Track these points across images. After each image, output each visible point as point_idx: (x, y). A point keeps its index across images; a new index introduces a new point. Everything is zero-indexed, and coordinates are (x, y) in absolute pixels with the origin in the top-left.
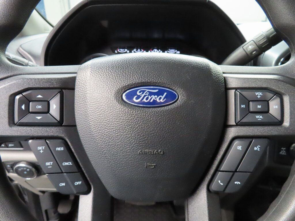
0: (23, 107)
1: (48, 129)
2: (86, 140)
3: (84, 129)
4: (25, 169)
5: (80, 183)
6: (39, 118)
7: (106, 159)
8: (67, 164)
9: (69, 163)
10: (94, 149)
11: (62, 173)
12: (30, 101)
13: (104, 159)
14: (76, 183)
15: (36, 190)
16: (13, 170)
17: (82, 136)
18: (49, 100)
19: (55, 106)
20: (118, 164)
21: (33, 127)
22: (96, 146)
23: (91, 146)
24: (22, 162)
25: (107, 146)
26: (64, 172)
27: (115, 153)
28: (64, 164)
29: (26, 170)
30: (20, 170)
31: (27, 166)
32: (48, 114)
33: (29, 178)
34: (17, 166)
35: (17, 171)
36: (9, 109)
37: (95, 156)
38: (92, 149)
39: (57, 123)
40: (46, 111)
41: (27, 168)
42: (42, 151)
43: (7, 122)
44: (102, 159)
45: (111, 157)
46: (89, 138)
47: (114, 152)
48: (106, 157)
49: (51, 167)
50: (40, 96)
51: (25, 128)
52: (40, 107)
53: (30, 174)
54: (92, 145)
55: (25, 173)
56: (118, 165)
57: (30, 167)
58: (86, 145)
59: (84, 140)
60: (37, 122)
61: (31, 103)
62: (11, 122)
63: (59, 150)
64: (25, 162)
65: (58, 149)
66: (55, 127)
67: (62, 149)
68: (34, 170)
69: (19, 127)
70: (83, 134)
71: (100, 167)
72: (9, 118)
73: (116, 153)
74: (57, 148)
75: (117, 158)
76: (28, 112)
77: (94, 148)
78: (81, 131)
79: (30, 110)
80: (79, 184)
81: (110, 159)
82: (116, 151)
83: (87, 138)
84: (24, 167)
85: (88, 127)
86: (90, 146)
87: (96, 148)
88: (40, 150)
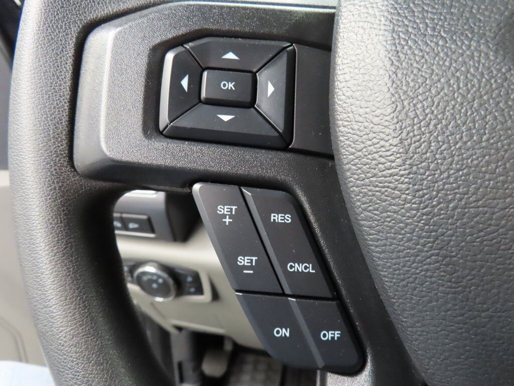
0: (185, 83)
1: (248, 154)
2: (370, 193)
3: (370, 157)
4: (155, 278)
5: (337, 334)
6: (226, 118)
7: (447, 265)
8: (299, 267)
9: (306, 268)
10: (402, 225)
11: (283, 294)
12: (204, 70)
13: (437, 264)
14: (324, 335)
15: (168, 324)
16: (132, 276)
17: (357, 179)
18: (255, 70)
19: (271, 89)
20: (493, 288)
21: (207, 145)
22: (409, 218)
23: (388, 217)
24: (151, 263)
25: (457, 220)
26: (288, 291)
27: (486, 245)
28: (291, 267)
29: (156, 281)
30: (145, 278)
31: (160, 273)
32: (252, 109)
33: (160, 297)
34: (141, 270)
35: (139, 281)
36: (147, 87)
37: (399, 252)
38: (391, 228)
39: (277, 137)
40: (248, 99)
41: (159, 277)
42: (229, 218)
43: (140, 123)
44: (430, 264)
45: (466, 261)
46: (384, 187)
47: (481, 242)
48: (445, 257)
49: (252, 272)
50: (230, 56)
51: (186, 145)
52: (231, 86)
53: (163, 291)
54: (395, 212)
55: (155, 286)
56: (495, 291)
57: (165, 275)
58: (370, 211)
59: (365, 195)
60: (219, 128)
61: (205, 74)
62: (151, 124)
63: (280, 221)
64: (156, 265)
65: (277, 218)
66: (267, 151)
67: (288, 219)
68: (171, 282)
69: (169, 140)
70: (363, 175)
71: (415, 292)
72: (146, 112)
73: (491, 246)
74: (272, 215)
75: (491, 268)
76: (197, 100)
77: (402, 222)
78: (355, 165)
79: (203, 95)
80: (333, 338)
81: (464, 268)
82: (492, 240)
83: (377, 186)
84: (152, 274)
85: (383, 149)
86: (385, 214)
87: (407, 224)
88: (224, 216)
